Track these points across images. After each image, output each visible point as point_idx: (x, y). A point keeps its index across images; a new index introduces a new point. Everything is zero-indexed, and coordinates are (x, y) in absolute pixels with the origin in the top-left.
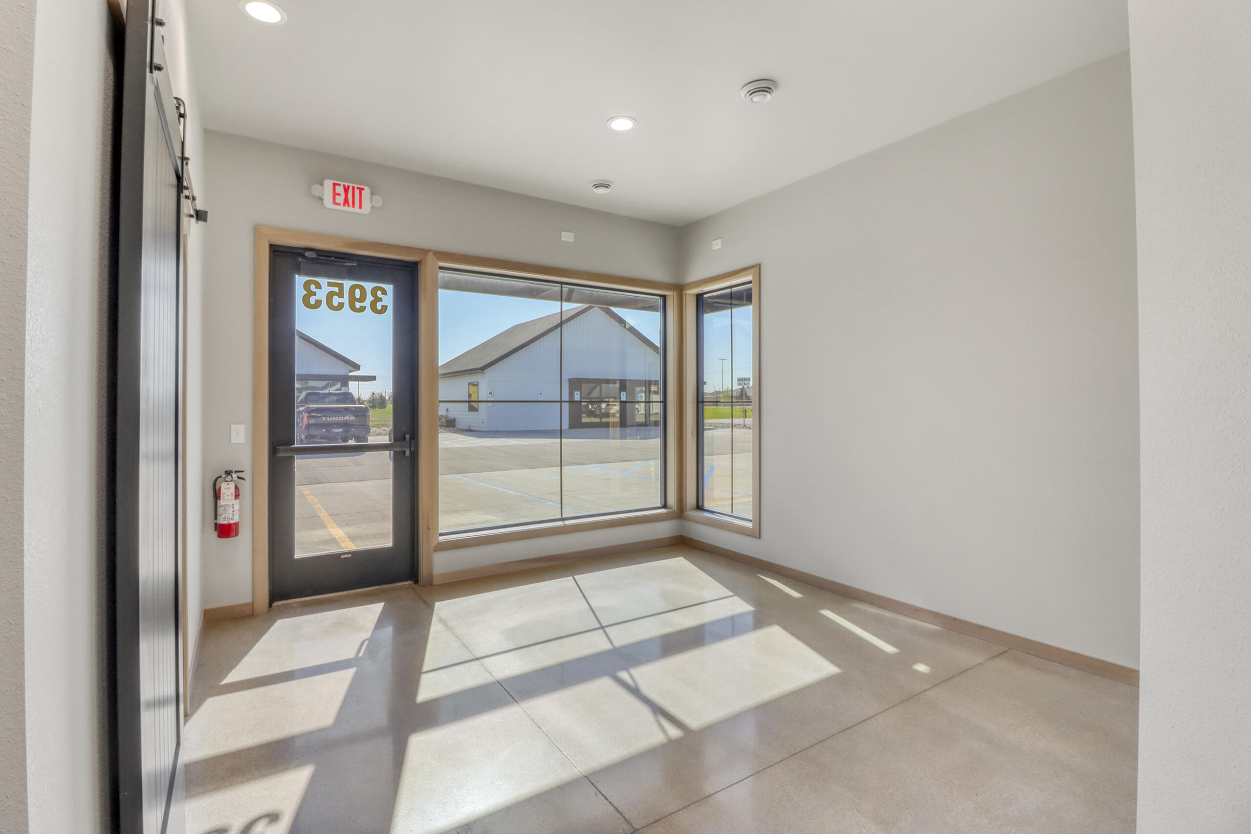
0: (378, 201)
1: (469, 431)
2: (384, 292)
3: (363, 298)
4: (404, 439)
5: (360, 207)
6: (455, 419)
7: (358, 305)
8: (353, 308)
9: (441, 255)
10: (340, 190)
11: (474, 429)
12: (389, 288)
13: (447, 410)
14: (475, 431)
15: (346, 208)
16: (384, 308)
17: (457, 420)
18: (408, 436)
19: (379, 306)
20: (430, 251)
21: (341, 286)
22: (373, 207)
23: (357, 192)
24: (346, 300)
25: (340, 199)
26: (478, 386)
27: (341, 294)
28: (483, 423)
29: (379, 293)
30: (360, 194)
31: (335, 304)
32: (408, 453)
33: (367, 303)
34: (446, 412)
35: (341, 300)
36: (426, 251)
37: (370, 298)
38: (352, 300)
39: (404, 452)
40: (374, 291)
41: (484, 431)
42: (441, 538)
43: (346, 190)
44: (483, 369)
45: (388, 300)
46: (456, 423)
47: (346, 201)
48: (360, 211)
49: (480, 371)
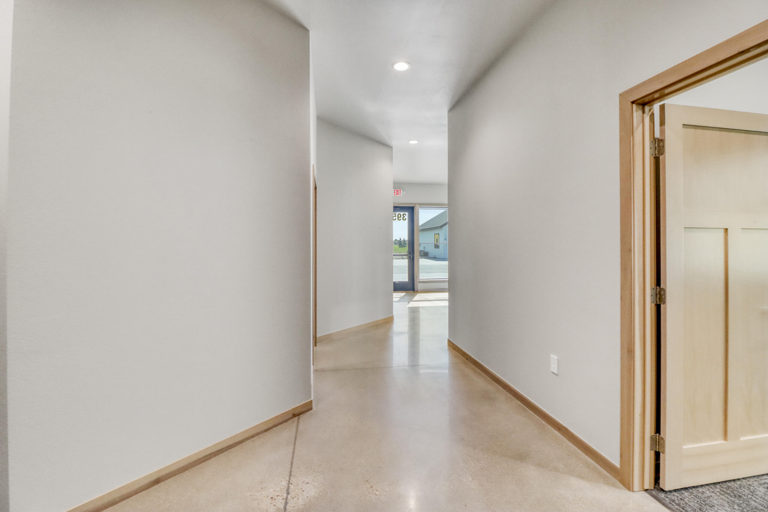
0: (404, 193)
1: (435, 258)
2: (406, 215)
3: (400, 217)
4: (411, 253)
5: (400, 195)
6: (428, 252)
7: (399, 219)
8: (398, 220)
9: (420, 204)
10: (396, 191)
11: (437, 257)
12: (407, 213)
13: (424, 248)
14: (437, 258)
15: (397, 195)
16: (406, 219)
17: (429, 253)
18: (412, 253)
19: (404, 219)
20: (416, 203)
21: (395, 214)
22: (403, 194)
23: (399, 191)
24: (397, 218)
25: (396, 194)
26: (439, 235)
27: (395, 216)
28: (441, 254)
29: (404, 215)
30: (400, 192)
31: (394, 219)
32: (412, 257)
33: (401, 218)
34: (423, 248)
35: (395, 218)
36: (416, 204)
37: (402, 217)
38: (398, 217)
39: (411, 257)
40: (403, 215)
41: (442, 258)
42: (420, 280)
43: (397, 191)
44: (441, 227)
45: (406, 217)
46: (429, 254)
47: (397, 194)
48: (400, 196)
49: (440, 228)
